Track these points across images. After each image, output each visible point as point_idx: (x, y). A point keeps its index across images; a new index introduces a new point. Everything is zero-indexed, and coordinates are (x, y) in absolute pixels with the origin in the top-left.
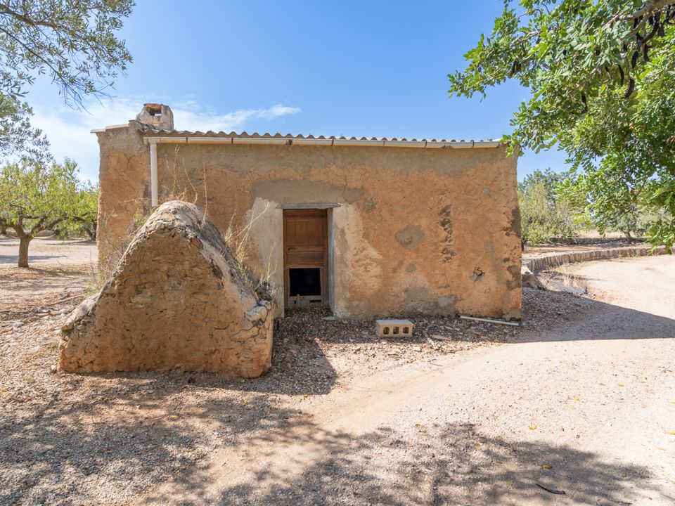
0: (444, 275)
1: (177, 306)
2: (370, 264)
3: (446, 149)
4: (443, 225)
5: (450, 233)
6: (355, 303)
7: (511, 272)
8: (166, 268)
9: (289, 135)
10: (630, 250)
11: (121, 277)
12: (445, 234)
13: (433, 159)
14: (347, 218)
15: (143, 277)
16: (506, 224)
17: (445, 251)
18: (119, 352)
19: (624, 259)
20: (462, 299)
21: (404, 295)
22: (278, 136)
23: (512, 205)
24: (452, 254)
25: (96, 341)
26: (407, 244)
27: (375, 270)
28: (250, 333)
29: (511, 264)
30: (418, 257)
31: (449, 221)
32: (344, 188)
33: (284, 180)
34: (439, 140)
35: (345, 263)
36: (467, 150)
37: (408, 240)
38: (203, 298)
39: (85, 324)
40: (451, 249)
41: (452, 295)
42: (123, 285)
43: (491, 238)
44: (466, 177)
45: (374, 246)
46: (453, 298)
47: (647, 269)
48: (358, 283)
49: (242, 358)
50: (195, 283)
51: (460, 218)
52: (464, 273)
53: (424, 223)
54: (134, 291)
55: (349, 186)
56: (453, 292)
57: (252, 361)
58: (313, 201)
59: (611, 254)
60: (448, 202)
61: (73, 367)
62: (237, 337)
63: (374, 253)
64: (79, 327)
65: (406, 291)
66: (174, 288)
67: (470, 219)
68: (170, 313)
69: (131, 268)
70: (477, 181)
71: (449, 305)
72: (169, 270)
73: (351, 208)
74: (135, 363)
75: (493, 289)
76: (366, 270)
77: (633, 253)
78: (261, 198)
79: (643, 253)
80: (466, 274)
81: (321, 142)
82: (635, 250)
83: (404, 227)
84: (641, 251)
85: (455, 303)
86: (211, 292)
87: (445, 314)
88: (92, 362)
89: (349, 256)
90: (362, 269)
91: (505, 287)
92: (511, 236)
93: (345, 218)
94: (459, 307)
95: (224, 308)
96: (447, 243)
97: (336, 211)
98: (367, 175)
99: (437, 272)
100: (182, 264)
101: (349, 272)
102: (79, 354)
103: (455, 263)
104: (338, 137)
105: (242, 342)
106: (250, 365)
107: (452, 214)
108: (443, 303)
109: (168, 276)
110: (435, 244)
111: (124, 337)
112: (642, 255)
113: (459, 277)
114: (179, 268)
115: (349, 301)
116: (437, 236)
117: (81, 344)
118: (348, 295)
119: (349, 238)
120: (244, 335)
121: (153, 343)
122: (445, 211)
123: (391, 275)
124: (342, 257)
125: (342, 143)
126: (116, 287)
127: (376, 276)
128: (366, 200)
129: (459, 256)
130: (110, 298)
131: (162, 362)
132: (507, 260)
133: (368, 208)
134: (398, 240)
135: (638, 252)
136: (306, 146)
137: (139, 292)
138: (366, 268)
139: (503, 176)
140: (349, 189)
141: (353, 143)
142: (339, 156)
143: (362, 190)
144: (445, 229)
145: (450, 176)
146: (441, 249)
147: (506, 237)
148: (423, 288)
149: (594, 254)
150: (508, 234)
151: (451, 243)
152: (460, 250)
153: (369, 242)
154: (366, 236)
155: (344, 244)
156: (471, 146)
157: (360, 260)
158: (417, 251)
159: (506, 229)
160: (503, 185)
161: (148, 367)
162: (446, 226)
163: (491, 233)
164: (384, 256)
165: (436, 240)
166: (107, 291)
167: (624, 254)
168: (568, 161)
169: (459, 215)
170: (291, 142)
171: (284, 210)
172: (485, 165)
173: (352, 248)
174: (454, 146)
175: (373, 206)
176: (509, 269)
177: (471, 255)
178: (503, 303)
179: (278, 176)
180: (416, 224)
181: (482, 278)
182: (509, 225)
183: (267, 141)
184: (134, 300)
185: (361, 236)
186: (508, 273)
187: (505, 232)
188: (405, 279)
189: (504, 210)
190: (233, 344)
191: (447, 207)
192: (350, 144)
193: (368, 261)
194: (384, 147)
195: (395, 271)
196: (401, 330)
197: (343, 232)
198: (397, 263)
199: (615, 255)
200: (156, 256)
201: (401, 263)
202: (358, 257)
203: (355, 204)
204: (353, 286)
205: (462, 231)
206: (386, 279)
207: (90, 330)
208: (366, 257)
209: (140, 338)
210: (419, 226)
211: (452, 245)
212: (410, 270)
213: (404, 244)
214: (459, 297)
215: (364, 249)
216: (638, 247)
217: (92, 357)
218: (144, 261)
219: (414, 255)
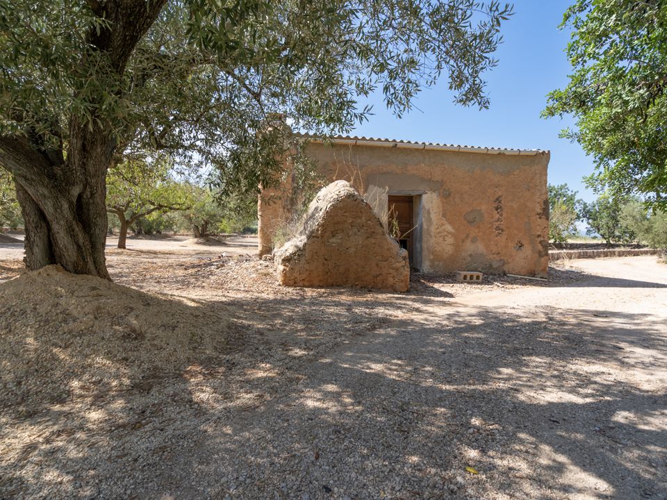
0: (496, 245)
1: (357, 245)
2: (447, 236)
3: (501, 155)
4: (497, 209)
5: (501, 215)
6: (436, 263)
7: (542, 245)
8: (350, 221)
9: (394, 141)
10: (610, 252)
11: (323, 225)
12: (498, 216)
13: (490, 162)
14: (432, 202)
15: (336, 226)
16: (539, 211)
17: (498, 228)
18: (320, 273)
19: (605, 258)
20: (508, 263)
21: (469, 259)
22: (387, 140)
23: (544, 197)
24: (502, 231)
25: (307, 266)
26: (472, 222)
27: (450, 240)
28: (401, 264)
29: (542, 239)
30: (479, 232)
31: (501, 207)
32: (430, 180)
33: (389, 173)
34: (496, 149)
35: (430, 235)
36: (515, 156)
37: (472, 220)
38: (373, 241)
39: (299, 255)
40: (502, 227)
41: (501, 260)
42: (324, 231)
43: (529, 220)
44: (512, 176)
45: (450, 223)
46: (502, 262)
47: (625, 264)
48: (438, 248)
49: (396, 280)
50: (369, 230)
51: (508, 205)
52: (510, 245)
53: (484, 207)
54: (330, 235)
55: (433, 179)
56: (502, 258)
57: (402, 282)
58: (408, 189)
59: (596, 254)
60: (500, 194)
61: (291, 282)
62: (394, 266)
63: (449, 228)
64: (295, 257)
65: (471, 255)
66: (355, 234)
67: (515, 206)
68: (352, 250)
69: (329, 220)
70: (520, 179)
71: (499, 267)
72: (352, 222)
73: (435, 195)
74: (330, 281)
75: (529, 256)
76: (444, 240)
77: (613, 254)
78: (372, 186)
79: (621, 254)
80: (511, 245)
81: (416, 146)
82: (614, 252)
83: (470, 210)
84: (619, 252)
85: (503, 265)
86: (378, 237)
87: (496, 272)
88: (303, 280)
89: (433, 229)
90: (441, 239)
91: (537, 255)
92: (542, 219)
93: (430, 202)
94: (506, 268)
95: (386, 247)
96: (499, 223)
97: (424, 197)
98: (446, 172)
99: (492, 243)
100: (361, 218)
101: (433, 241)
102: (295, 275)
103: (504, 237)
104: (427, 144)
105: (397, 270)
106: (401, 284)
107: (502, 202)
108: (495, 265)
109: (352, 226)
110: (491, 223)
111: (324, 264)
112: (620, 256)
113: (506, 247)
114: (359, 221)
115: (432, 261)
116: (492, 218)
117: (297, 268)
118: (432, 257)
119: (433, 216)
120: (398, 265)
121: (342, 269)
122: (498, 200)
123: (460, 244)
124: (428, 230)
125: (431, 147)
126: (320, 232)
127: (450, 244)
128: (445, 190)
129: (507, 232)
130: (316, 239)
131: (347, 281)
132: (539, 236)
133: (446, 196)
134: (466, 219)
135: (617, 253)
136: (404, 149)
137: (333, 236)
138: (444, 238)
139: (538, 176)
140: (433, 181)
141: (445, 149)
142: (427, 157)
143: (442, 183)
144: (498, 213)
145: (502, 175)
146: (495, 226)
147: (538, 219)
148: (481, 254)
149: (582, 254)
150: (540, 218)
151: (502, 223)
152: (508, 228)
153: (446, 220)
154: (444, 215)
155: (429, 220)
156: (517, 153)
157: (440, 232)
158: (479, 227)
159: (539, 214)
160: (538, 183)
161: (338, 284)
162: (499, 211)
163: (529, 217)
164: (456, 230)
165: (491, 221)
166: (314, 235)
167: (606, 255)
168: (594, 162)
169: (508, 203)
170: (396, 145)
171: (389, 196)
172: (526, 168)
173: (435, 224)
174: (507, 153)
175: (449, 194)
176: (540, 242)
177: (516, 232)
178: (536, 266)
179: (385, 170)
180: (478, 208)
181: (522, 248)
182: (541, 212)
183: (379, 144)
184: (331, 241)
185: (441, 215)
186: (540, 245)
187: (538, 216)
188: (469, 248)
189: (538, 200)
190: (391, 271)
191: (499, 197)
192: (435, 148)
193: (445, 233)
194: (459, 152)
195: (463, 241)
196: (475, 277)
197: (429, 213)
198: (465, 235)
199: (598, 255)
200: (345, 212)
201: (467, 236)
202: (438, 231)
203: (437, 192)
204: (436, 250)
205: (509, 215)
206: (457, 246)
207: (303, 260)
208: (444, 230)
209: (334, 265)
210: (481, 210)
211: (503, 224)
212: (474, 240)
213: (470, 222)
214: (506, 261)
215: (443, 225)
216: (617, 249)
217: (304, 276)
218: (337, 216)
219: (477, 231)
